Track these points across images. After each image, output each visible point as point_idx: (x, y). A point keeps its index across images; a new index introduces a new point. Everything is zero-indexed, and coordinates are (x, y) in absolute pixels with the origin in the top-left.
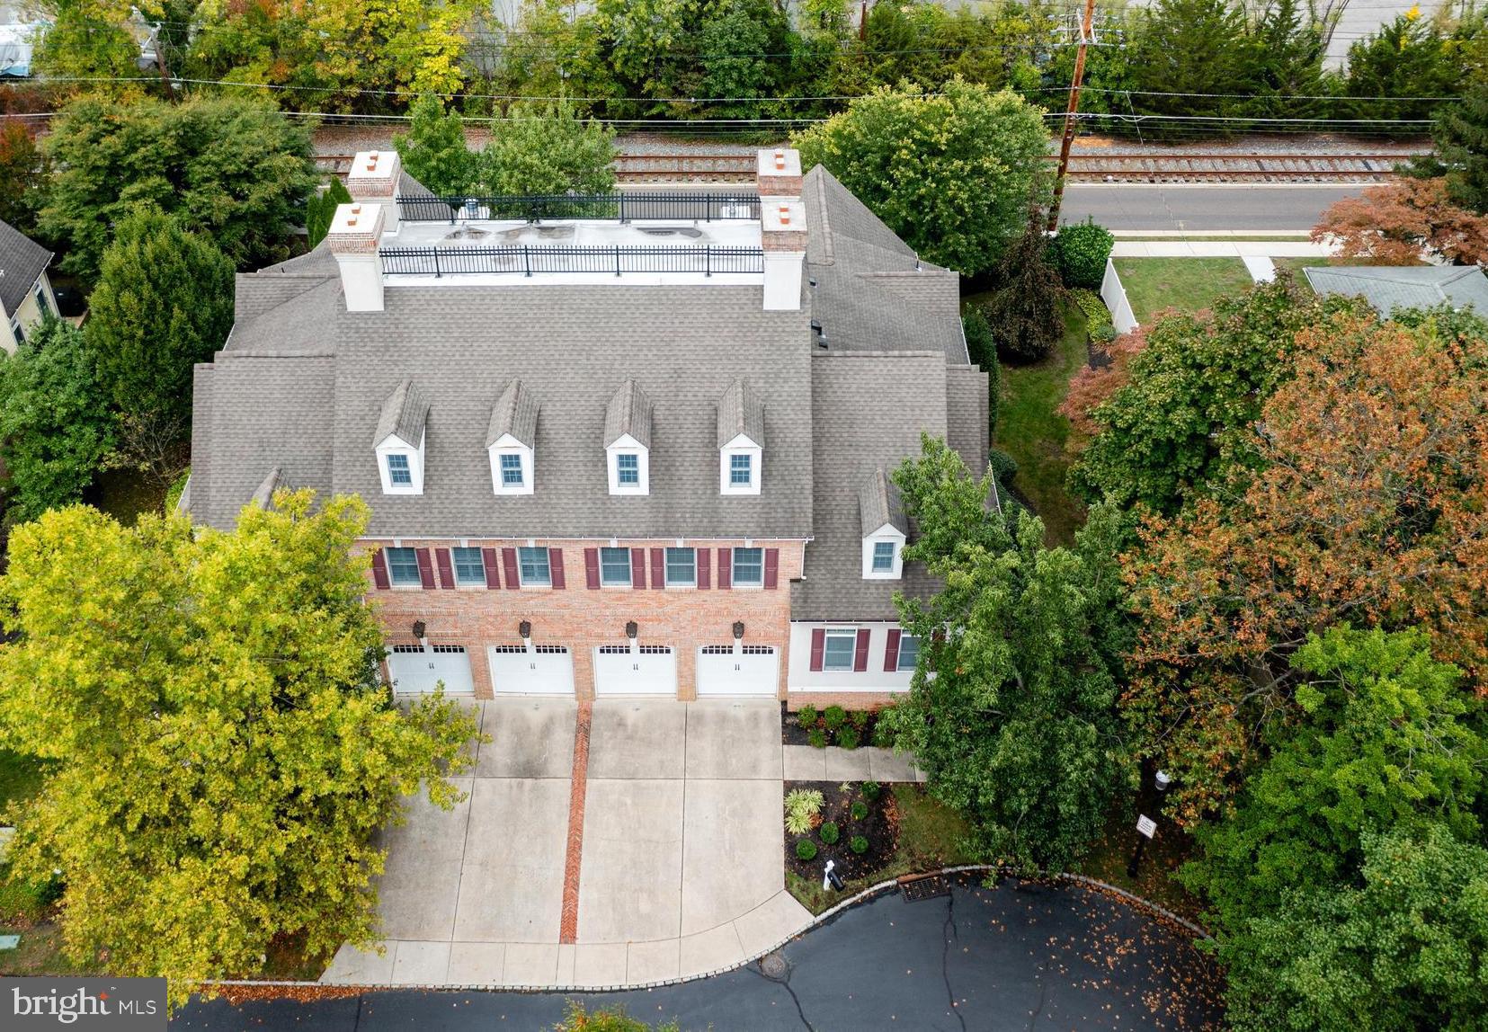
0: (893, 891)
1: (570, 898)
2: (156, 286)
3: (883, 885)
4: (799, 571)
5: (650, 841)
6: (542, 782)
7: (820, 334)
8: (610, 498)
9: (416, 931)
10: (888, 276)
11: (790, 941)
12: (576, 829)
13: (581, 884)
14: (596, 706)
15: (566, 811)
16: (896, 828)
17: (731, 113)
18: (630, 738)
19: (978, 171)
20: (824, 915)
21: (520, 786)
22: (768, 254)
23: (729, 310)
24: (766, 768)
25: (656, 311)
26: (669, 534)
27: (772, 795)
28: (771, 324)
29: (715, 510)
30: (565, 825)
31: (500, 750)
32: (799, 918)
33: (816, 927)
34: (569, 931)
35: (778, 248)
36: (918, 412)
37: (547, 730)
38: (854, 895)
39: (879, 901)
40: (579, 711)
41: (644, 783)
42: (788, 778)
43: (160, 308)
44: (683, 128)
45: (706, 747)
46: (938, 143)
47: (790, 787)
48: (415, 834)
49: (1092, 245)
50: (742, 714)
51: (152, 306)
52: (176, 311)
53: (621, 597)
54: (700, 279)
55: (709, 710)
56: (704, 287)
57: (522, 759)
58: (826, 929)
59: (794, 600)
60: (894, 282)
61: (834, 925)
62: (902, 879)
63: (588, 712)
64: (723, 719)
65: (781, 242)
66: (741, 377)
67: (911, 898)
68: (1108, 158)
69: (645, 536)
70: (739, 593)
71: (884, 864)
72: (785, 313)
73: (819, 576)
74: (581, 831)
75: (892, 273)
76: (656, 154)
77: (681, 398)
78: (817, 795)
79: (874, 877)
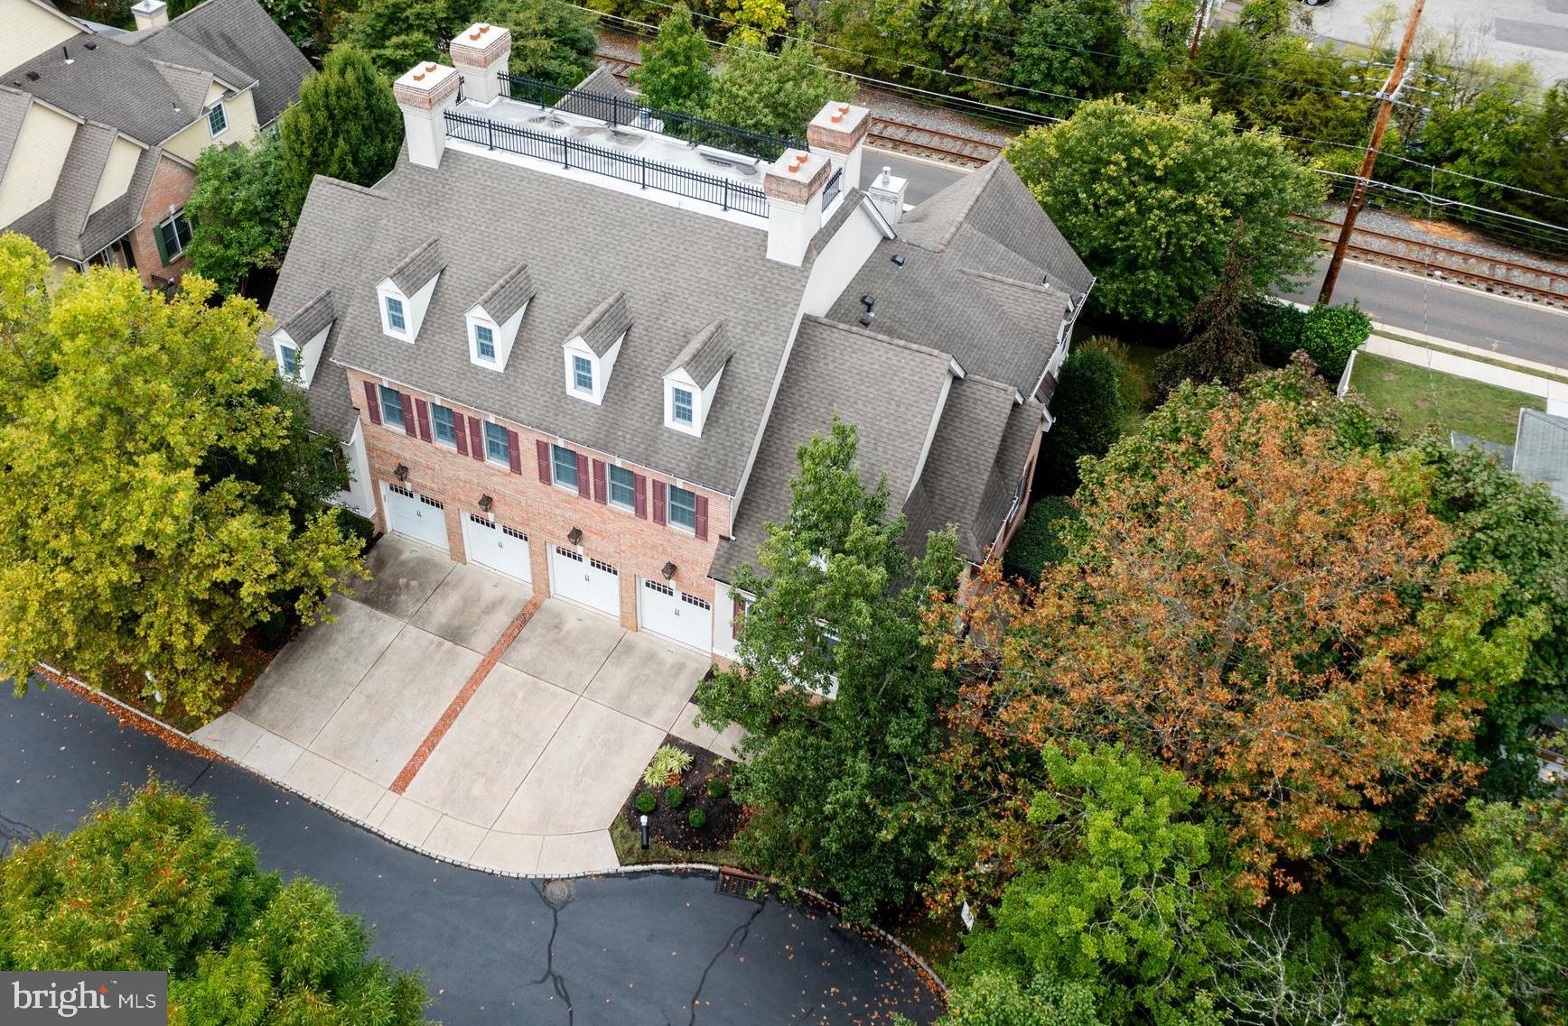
0: (714, 876)
1: (420, 756)
2: (331, 116)
3: (704, 866)
4: (726, 527)
5: (517, 737)
6: (459, 649)
7: (869, 311)
8: (567, 397)
9: (282, 729)
10: (993, 280)
11: (585, 877)
12: (462, 700)
13: (437, 748)
14: (547, 603)
15: (463, 682)
16: (746, 820)
17: (1031, 106)
18: (557, 641)
19: (1190, 207)
20: (630, 868)
21: (441, 644)
22: (770, 199)
23: (733, 249)
24: (659, 716)
25: (667, 232)
26: (605, 448)
27: (649, 741)
28: (769, 274)
29: (655, 440)
30: (455, 692)
31: (443, 609)
32: (605, 859)
33: (617, 875)
34: (401, 784)
35: (779, 195)
36: (902, 409)
37: (492, 607)
38: (670, 863)
39: (692, 879)
40: (530, 602)
41: (543, 684)
42: (672, 733)
43: (330, 135)
44: (980, 111)
45: (617, 677)
46: (1154, 167)
47: (671, 741)
48: (333, 650)
49: (1341, 332)
50: (670, 660)
51: (323, 131)
52: (341, 142)
53: (568, 500)
54: (716, 211)
55: (644, 645)
56: (718, 220)
57: (456, 622)
58: (625, 881)
59: (718, 557)
60: (998, 288)
61: (635, 881)
62: (726, 869)
63: (536, 606)
64: (651, 657)
65: (782, 189)
66: (722, 318)
67: (723, 890)
68: (1451, 252)
69: (584, 443)
70: (672, 534)
71: (715, 848)
72: (786, 266)
73: (747, 540)
74: (464, 703)
75: (998, 277)
76: (945, 132)
77: (661, 322)
78: (686, 758)
79: (697, 855)
